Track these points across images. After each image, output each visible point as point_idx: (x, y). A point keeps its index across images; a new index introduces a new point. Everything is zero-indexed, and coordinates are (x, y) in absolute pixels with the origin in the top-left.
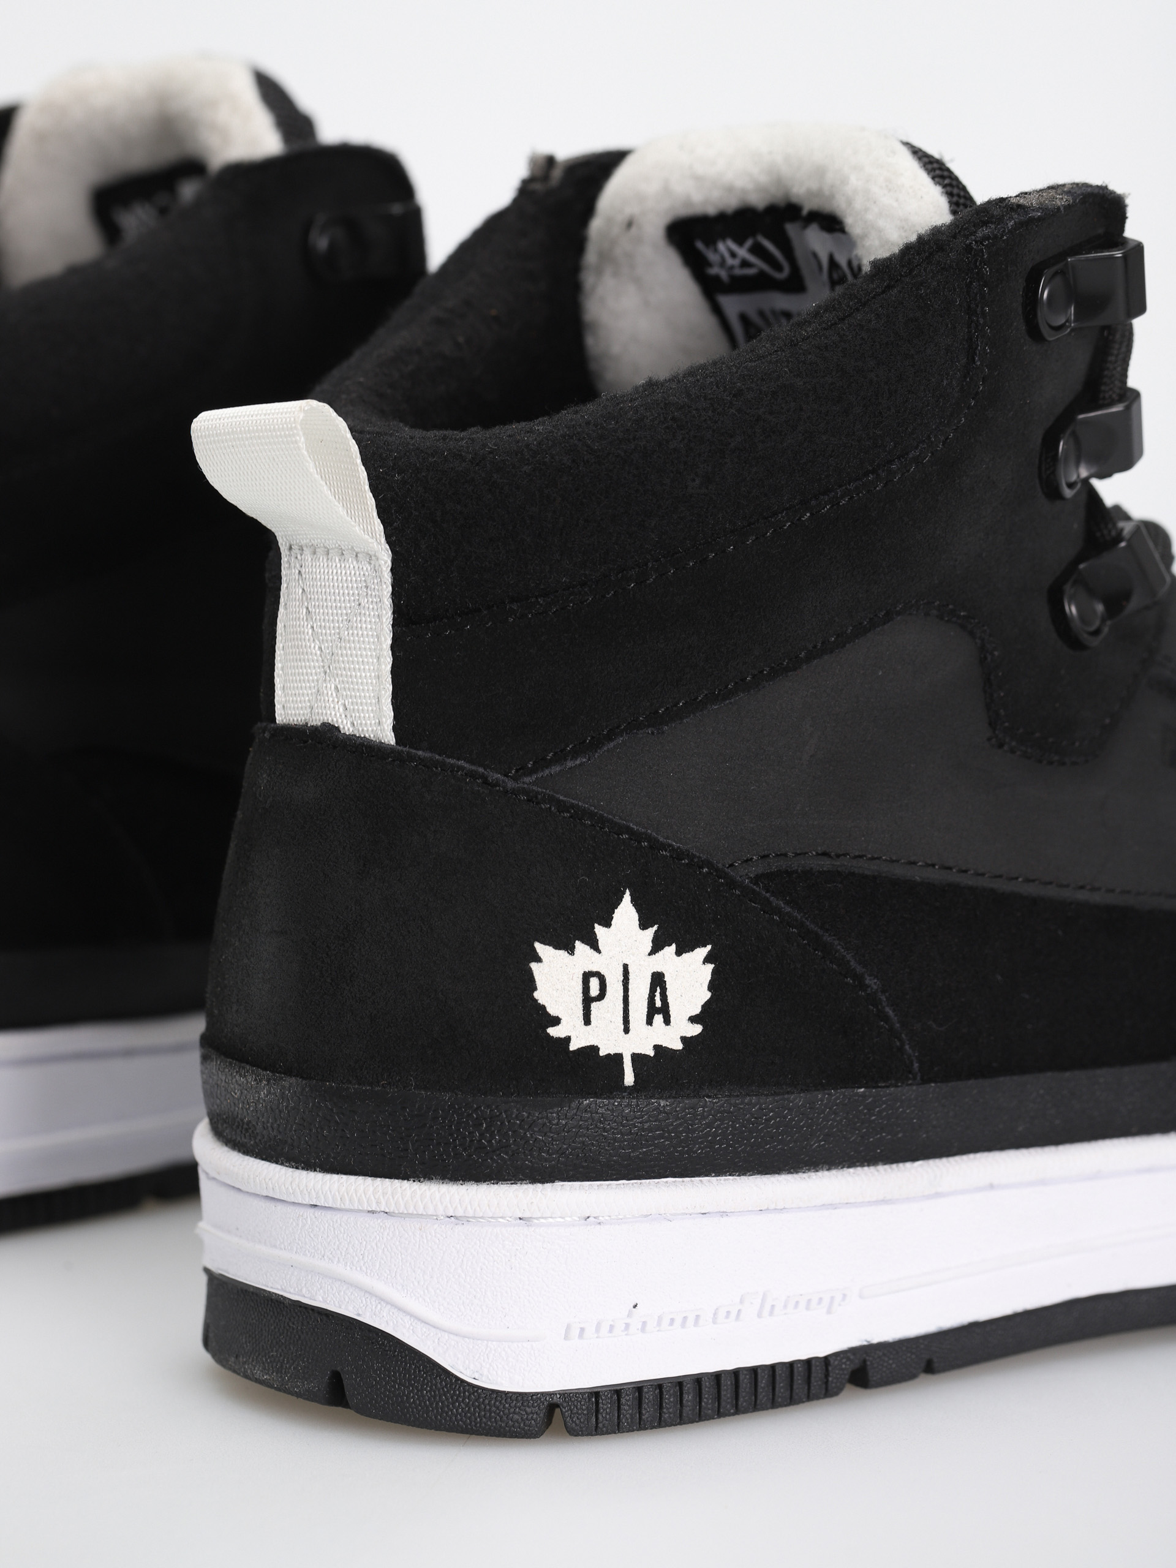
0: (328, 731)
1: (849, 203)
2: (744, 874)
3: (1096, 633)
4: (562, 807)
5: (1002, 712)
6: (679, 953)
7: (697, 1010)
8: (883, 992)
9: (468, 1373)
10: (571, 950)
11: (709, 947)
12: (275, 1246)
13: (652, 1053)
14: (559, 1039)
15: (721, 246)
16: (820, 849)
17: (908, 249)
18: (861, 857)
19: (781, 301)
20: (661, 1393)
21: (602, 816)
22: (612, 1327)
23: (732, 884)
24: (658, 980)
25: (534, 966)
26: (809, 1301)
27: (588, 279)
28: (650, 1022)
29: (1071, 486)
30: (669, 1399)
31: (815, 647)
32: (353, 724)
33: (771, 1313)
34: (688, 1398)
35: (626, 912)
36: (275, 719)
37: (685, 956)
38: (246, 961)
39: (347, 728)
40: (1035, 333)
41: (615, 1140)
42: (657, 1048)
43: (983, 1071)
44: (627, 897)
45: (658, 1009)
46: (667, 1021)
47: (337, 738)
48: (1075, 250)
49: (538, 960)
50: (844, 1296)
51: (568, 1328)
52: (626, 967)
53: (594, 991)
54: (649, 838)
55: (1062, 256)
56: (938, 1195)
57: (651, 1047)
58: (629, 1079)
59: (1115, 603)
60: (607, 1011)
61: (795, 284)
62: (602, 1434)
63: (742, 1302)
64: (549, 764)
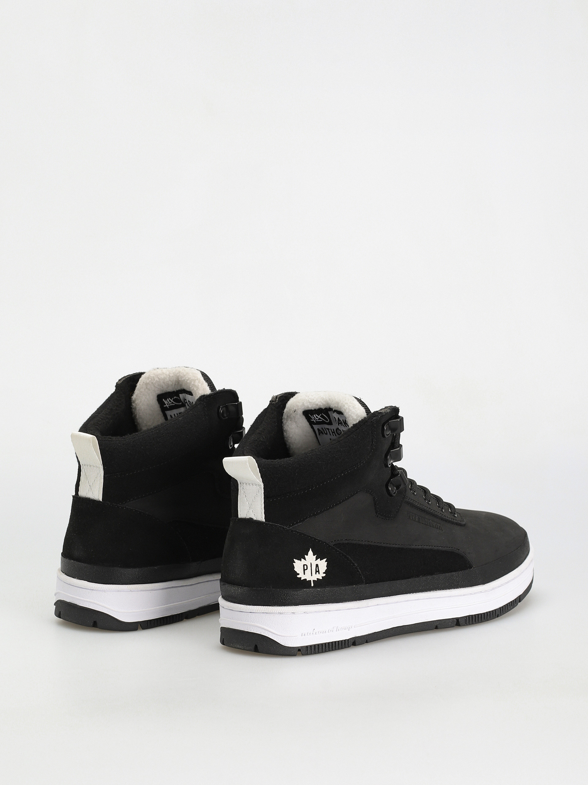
0: (250, 520)
1: (345, 410)
2: (331, 544)
3: (395, 493)
4: (298, 532)
5: (378, 510)
6: (321, 560)
7: (325, 571)
8: (358, 566)
9: (283, 643)
10: (301, 560)
11: (326, 559)
12: (242, 621)
13: (316, 580)
14: (299, 578)
15: (314, 415)
16: (345, 539)
17: (360, 422)
18: (353, 540)
19: (327, 426)
20: (319, 647)
21: (305, 534)
22: (310, 634)
23: (330, 546)
24: (317, 566)
25: (294, 563)
26: (345, 628)
27: (284, 421)
28: (316, 574)
29: (390, 465)
30: (320, 647)
31: (343, 499)
32: (256, 518)
33: (338, 631)
34: (324, 647)
35: (310, 552)
36: (238, 517)
37: (322, 561)
38: (234, 565)
39: (255, 519)
40: (384, 436)
41: (310, 597)
42: (317, 579)
43: (376, 582)
44: (311, 550)
45: (317, 571)
46: (319, 573)
47: (253, 521)
48: (390, 419)
49: (295, 562)
50: (351, 627)
51: (302, 634)
52: (311, 563)
53: (305, 568)
54: (314, 538)
55: (387, 421)
56: (368, 606)
57: (316, 578)
58: (312, 585)
59: (398, 487)
60: (308, 572)
61: (330, 423)
62: (308, 655)
63: (333, 628)
64: (295, 524)
